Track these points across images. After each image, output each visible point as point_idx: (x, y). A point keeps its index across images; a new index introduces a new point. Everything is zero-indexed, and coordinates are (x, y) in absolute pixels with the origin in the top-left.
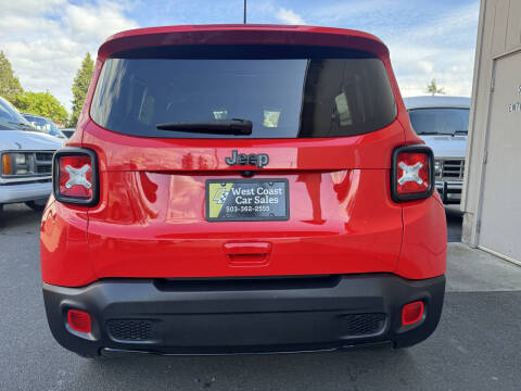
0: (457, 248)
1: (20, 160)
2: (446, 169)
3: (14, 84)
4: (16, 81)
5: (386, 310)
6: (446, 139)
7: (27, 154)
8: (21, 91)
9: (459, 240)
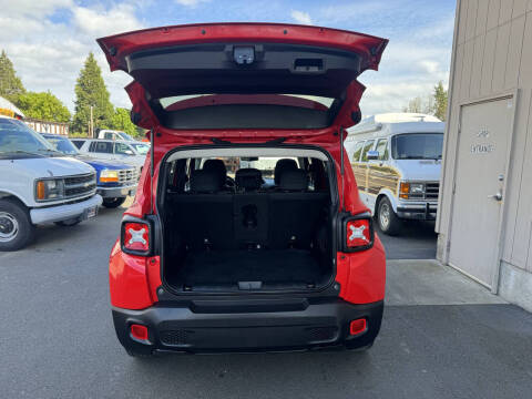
0: (431, 265)
1: (52, 186)
2: (428, 191)
3: (16, 84)
4: (18, 81)
5: (338, 324)
6: (431, 163)
7: (57, 180)
8: (24, 91)
9: (434, 256)
